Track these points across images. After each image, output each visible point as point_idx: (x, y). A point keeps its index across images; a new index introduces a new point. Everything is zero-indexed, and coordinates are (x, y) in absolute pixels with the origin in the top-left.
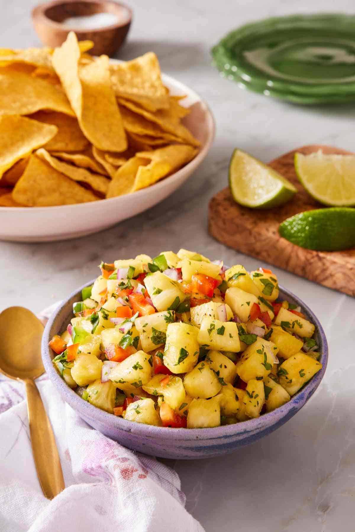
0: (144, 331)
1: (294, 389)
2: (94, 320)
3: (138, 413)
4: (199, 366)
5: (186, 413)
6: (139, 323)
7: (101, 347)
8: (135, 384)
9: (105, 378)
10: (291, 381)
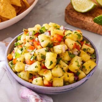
0: (38, 55)
1: (87, 72)
2: (22, 50)
3: (37, 82)
4: (56, 66)
5: (52, 82)
6: (37, 52)
7: (24, 59)
8: (36, 72)
9: (26, 70)
10: (86, 70)
